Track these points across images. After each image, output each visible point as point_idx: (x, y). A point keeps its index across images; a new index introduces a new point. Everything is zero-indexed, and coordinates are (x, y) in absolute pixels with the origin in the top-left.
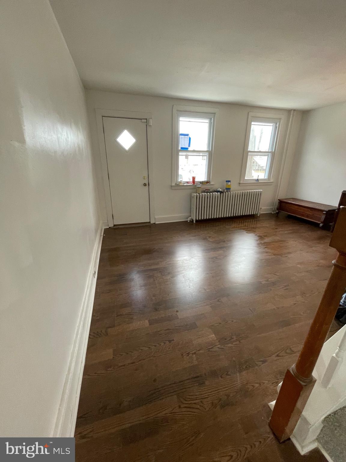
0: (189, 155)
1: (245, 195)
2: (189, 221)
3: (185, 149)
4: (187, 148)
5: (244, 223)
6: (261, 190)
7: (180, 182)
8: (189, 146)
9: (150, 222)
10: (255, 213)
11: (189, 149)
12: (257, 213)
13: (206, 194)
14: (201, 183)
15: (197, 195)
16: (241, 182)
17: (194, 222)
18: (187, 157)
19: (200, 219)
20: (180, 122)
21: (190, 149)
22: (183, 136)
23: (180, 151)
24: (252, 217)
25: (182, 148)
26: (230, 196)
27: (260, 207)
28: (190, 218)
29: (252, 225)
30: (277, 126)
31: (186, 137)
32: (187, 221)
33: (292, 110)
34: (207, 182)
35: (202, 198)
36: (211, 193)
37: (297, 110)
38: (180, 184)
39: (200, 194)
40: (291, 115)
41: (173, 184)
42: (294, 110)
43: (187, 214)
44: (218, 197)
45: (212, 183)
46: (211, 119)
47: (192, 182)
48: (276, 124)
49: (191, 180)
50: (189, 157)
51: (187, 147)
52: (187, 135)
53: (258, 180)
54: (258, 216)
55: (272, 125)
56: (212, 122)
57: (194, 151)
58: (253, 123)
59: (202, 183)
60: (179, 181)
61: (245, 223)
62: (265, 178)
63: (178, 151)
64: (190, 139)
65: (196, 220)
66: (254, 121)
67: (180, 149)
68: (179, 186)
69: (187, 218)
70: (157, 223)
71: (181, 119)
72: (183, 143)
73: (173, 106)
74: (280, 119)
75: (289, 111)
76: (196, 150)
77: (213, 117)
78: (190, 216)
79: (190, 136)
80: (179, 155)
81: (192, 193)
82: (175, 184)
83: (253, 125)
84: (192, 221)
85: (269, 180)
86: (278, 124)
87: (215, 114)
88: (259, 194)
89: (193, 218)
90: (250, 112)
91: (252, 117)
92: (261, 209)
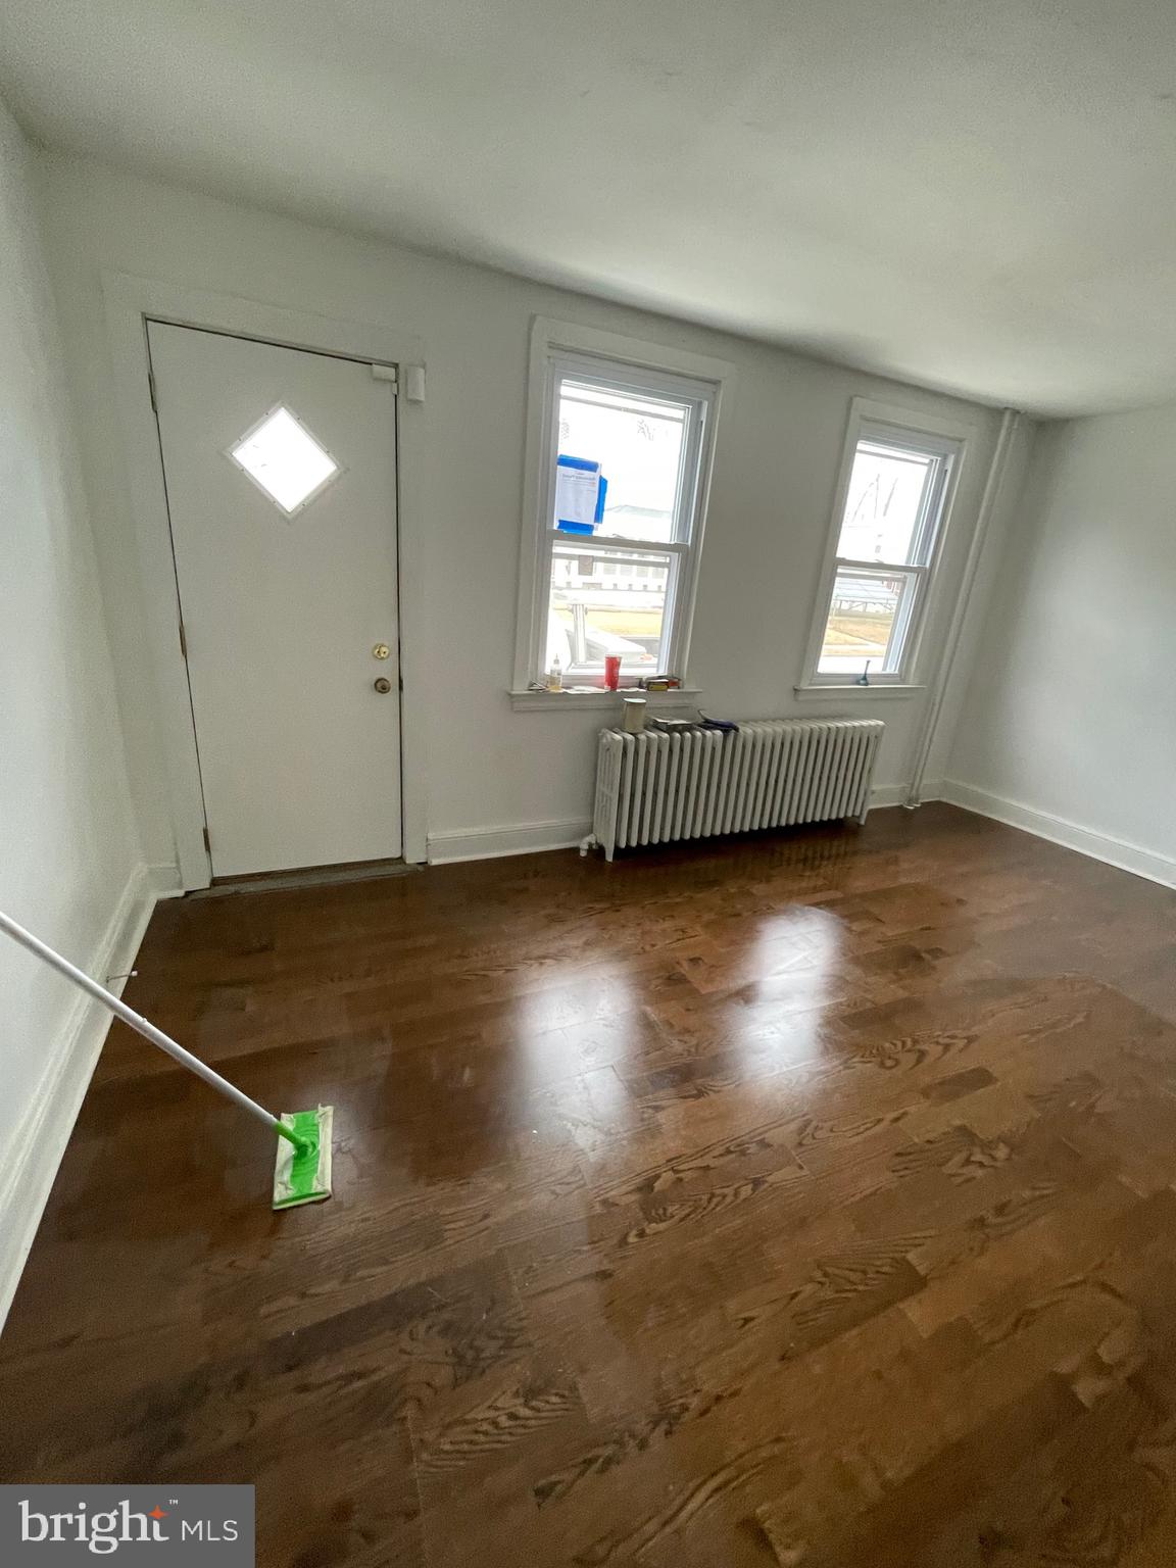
0: (595, 559)
2: (583, 854)
3: (577, 531)
4: (589, 528)
6: (881, 723)
7: (552, 680)
8: (599, 517)
9: (401, 859)
10: (850, 814)
11: (595, 533)
12: (858, 813)
13: (666, 735)
14: (641, 687)
15: (624, 739)
16: (804, 686)
17: (609, 858)
18: (586, 564)
19: (634, 843)
20: (563, 404)
21: (600, 531)
22: (571, 471)
23: (558, 536)
24: (837, 830)
25: (563, 524)
27: (872, 788)
28: (590, 839)
30: (949, 467)
31: (587, 473)
32: (576, 850)
33: (1006, 408)
34: (672, 682)
35: (648, 753)
37: (1026, 413)
38: (553, 690)
39: (642, 737)
40: (1003, 432)
41: (520, 689)
42: (1016, 412)
43: (578, 819)
44: (713, 749)
45: (688, 688)
46: (700, 404)
47: (605, 681)
48: (945, 458)
49: (602, 672)
50: (596, 565)
51: (588, 519)
52: (592, 467)
53: (865, 678)
54: (863, 824)
55: (929, 460)
56: (704, 418)
57: (618, 542)
58: (860, 446)
59: (648, 685)
60: (548, 673)
62: (888, 671)
63: (546, 539)
64: (603, 483)
65: (617, 848)
66: (868, 439)
67: (556, 526)
68: (547, 699)
69: (579, 837)
70: (435, 862)
71: (567, 389)
72: (570, 500)
73: (533, 318)
74: (961, 441)
75: (994, 413)
76: (629, 536)
77: (707, 399)
78: (591, 831)
79: (605, 472)
80: (552, 556)
81: (604, 730)
82: (526, 687)
83: (861, 452)
84: (598, 852)
85: (903, 681)
86: (951, 459)
87: (716, 383)
88: (866, 743)
89: (602, 841)
90: (856, 396)
91: (863, 418)
92: (872, 792)
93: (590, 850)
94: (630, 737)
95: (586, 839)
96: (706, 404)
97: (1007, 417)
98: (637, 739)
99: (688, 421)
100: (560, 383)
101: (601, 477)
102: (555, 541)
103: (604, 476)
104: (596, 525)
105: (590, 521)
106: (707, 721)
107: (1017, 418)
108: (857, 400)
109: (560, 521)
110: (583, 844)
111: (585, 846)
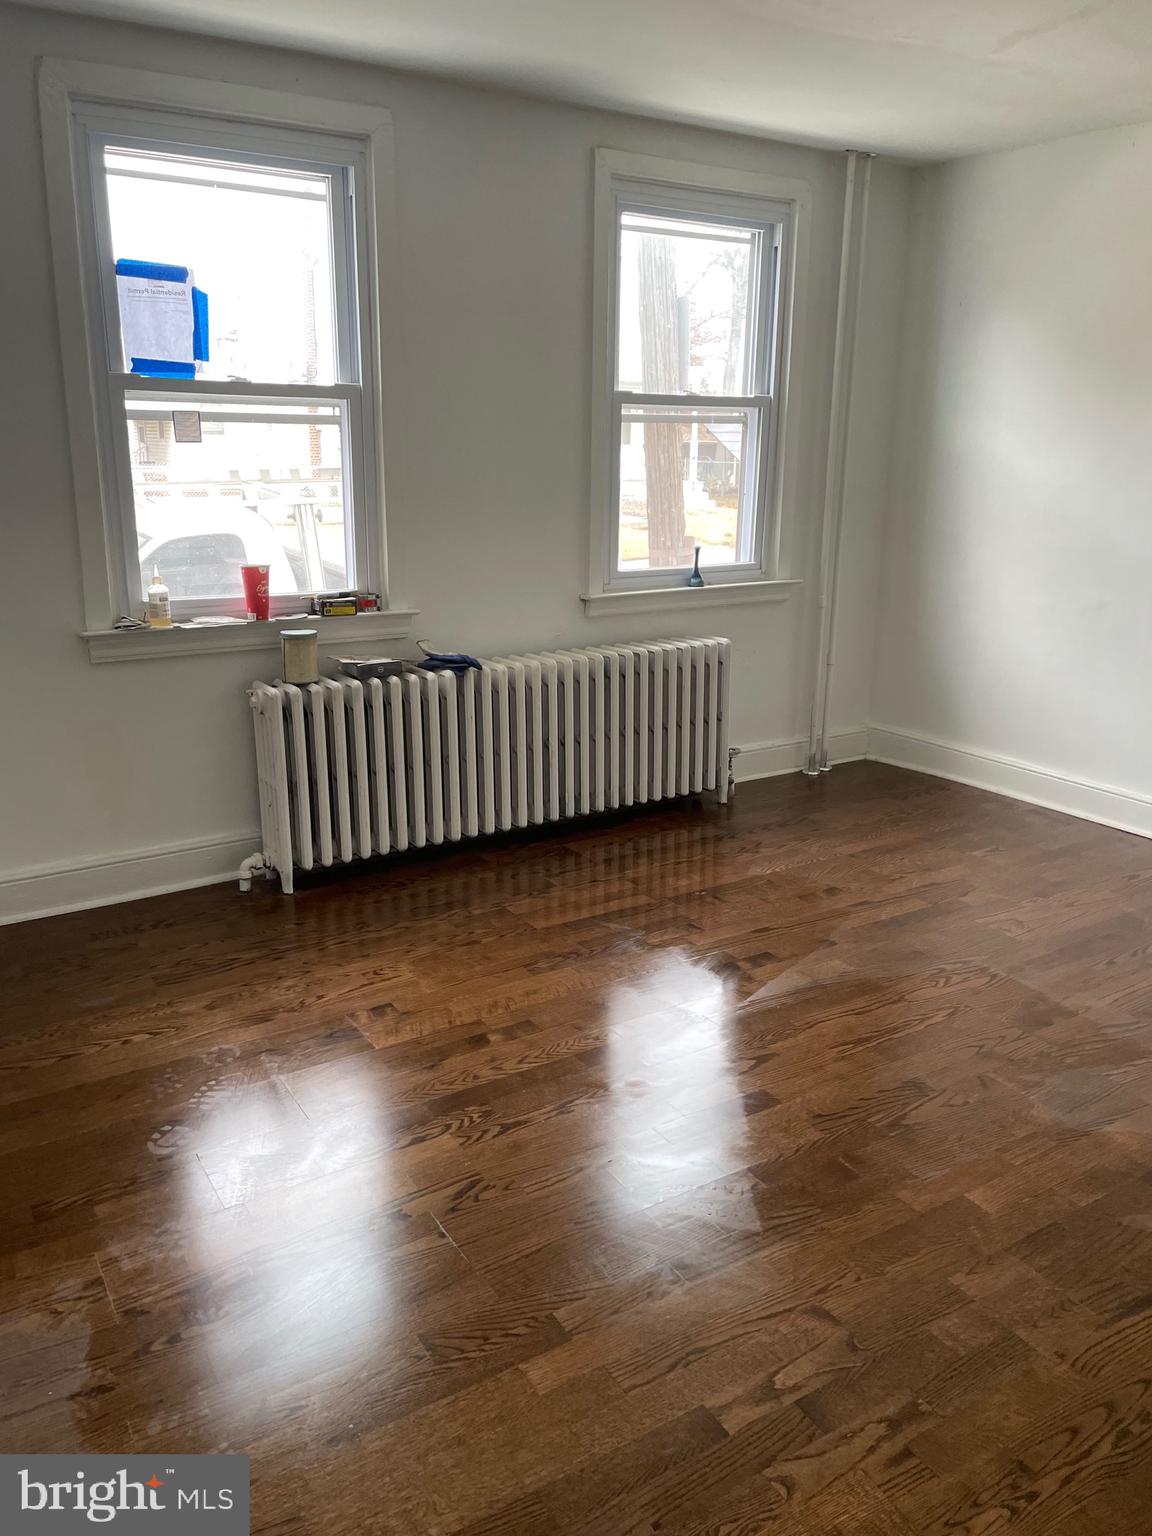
0: (201, 417)
1: (623, 676)
2: (245, 887)
3: (165, 373)
4: (189, 369)
5: (624, 867)
6: (724, 641)
7: (155, 608)
8: (201, 350)
10: (699, 788)
11: (198, 377)
12: (712, 785)
13: (356, 683)
14: (314, 612)
15: (286, 694)
16: (596, 593)
17: (288, 888)
18: (188, 428)
19: (327, 862)
20: (111, 181)
21: (206, 372)
22: (142, 283)
23: (133, 383)
25: (139, 364)
27: (730, 743)
28: (256, 859)
29: (676, 874)
30: (778, 242)
31: (169, 285)
32: (235, 883)
33: (848, 151)
34: (361, 602)
35: (329, 712)
36: (413, 677)
37: (878, 155)
38: (156, 625)
39: (314, 688)
40: (850, 188)
41: (99, 626)
42: (864, 156)
43: (242, 833)
44: (442, 699)
45: (395, 608)
46: (345, 171)
47: (244, 606)
48: (771, 229)
49: (239, 592)
50: (205, 426)
51: (183, 353)
52: (178, 274)
53: (697, 573)
54: (724, 800)
55: (747, 235)
56: (352, 192)
57: (239, 388)
58: (627, 219)
59: (324, 607)
60: (146, 599)
61: (643, 861)
62: (740, 562)
63: (114, 387)
64: (199, 301)
66: (634, 209)
67: (127, 368)
68: (145, 639)
69: (235, 864)
71: (113, 159)
72: (148, 327)
73: (37, 60)
74: (790, 202)
75: (837, 160)
76: (255, 378)
77: (353, 164)
78: (255, 848)
79: (200, 280)
80: (123, 415)
81: (256, 683)
82: (109, 624)
83: (629, 228)
84: (267, 883)
85: (767, 575)
86: (780, 230)
87: (363, 139)
88: (710, 671)
89: (273, 862)
90: (599, 147)
91: (617, 178)
92: (734, 752)
93: (254, 880)
94: (293, 690)
95: (248, 862)
96: (351, 172)
97: (851, 162)
98: (307, 694)
99: (329, 197)
100: (101, 152)
101: (195, 291)
102: (127, 393)
103: (201, 288)
104: (197, 363)
105: (190, 359)
106: (433, 658)
107: (870, 163)
108: (600, 153)
109: (133, 360)
110: (244, 873)
111: (247, 875)
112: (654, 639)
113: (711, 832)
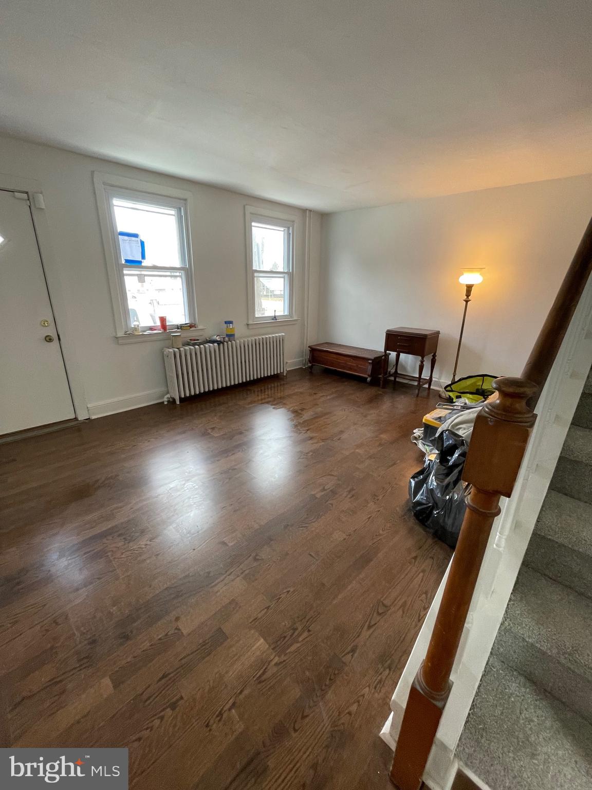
0: (145, 275)
1: (259, 344)
2: (166, 403)
3: (134, 264)
4: (140, 262)
5: (265, 392)
6: (283, 334)
7: (135, 329)
8: (143, 257)
9: (76, 419)
10: (279, 372)
11: (143, 264)
13: (192, 347)
14: (179, 329)
15: (174, 351)
16: (251, 322)
17: (178, 402)
18: (141, 279)
19: (188, 395)
20: (116, 209)
21: (145, 263)
22: (126, 238)
23: (125, 266)
24: (275, 378)
25: (127, 261)
26: (236, 348)
27: (286, 361)
28: (168, 396)
29: (278, 393)
30: (291, 232)
31: (133, 239)
32: (163, 402)
33: (307, 209)
34: (191, 326)
35: (186, 355)
36: (202, 346)
37: (314, 211)
38: (137, 333)
39: (182, 349)
40: (307, 219)
41: (120, 334)
42: (310, 211)
43: (163, 389)
44: (215, 351)
45: (200, 327)
46: (180, 209)
47: (160, 327)
48: (289, 228)
49: (158, 323)
50: (146, 278)
52: (136, 236)
53: (275, 317)
54: (285, 375)
55: (283, 229)
56: (183, 214)
57: (155, 268)
58: (253, 224)
59: (180, 327)
60: (133, 326)
61: (266, 390)
62: (285, 314)
63: (120, 268)
64: (142, 243)
65: (180, 398)
66: (255, 222)
67: (123, 262)
68: (134, 337)
69: (163, 396)
70: (93, 417)
71: (116, 202)
72: (128, 250)
73: (93, 172)
75: (304, 211)
76: (159, 265)
77: (183, 206)
78: (168, 393)
79: (142, 237)
80: (124, 275)
81: (165, 349)
82: (123, 333)
83: (254, 226)
84: (172, 402)
85: (291, 317)
86: (291, 228)
87: (185, 200)
88: (281, 341)
89: (173, 396)
90: (246, 205)
91: (251, 213)
92: (287, 363)
93: (168, 401)
94: (176, 350)
95: (166, 396)
96: (182, 209)
97: (308, 211)
98: (180, 350)
99: (176, 215)
100: (112, 200)
101: (141, 240)
102: (124, 269)
104: (143, 261)
105: (140, 259)
106: (211, 340)
107: (312, 213)
109: (125, 260)
110: (165, 399)
111: (166, 400)
112: (266, 334)
113: (282, 383)
